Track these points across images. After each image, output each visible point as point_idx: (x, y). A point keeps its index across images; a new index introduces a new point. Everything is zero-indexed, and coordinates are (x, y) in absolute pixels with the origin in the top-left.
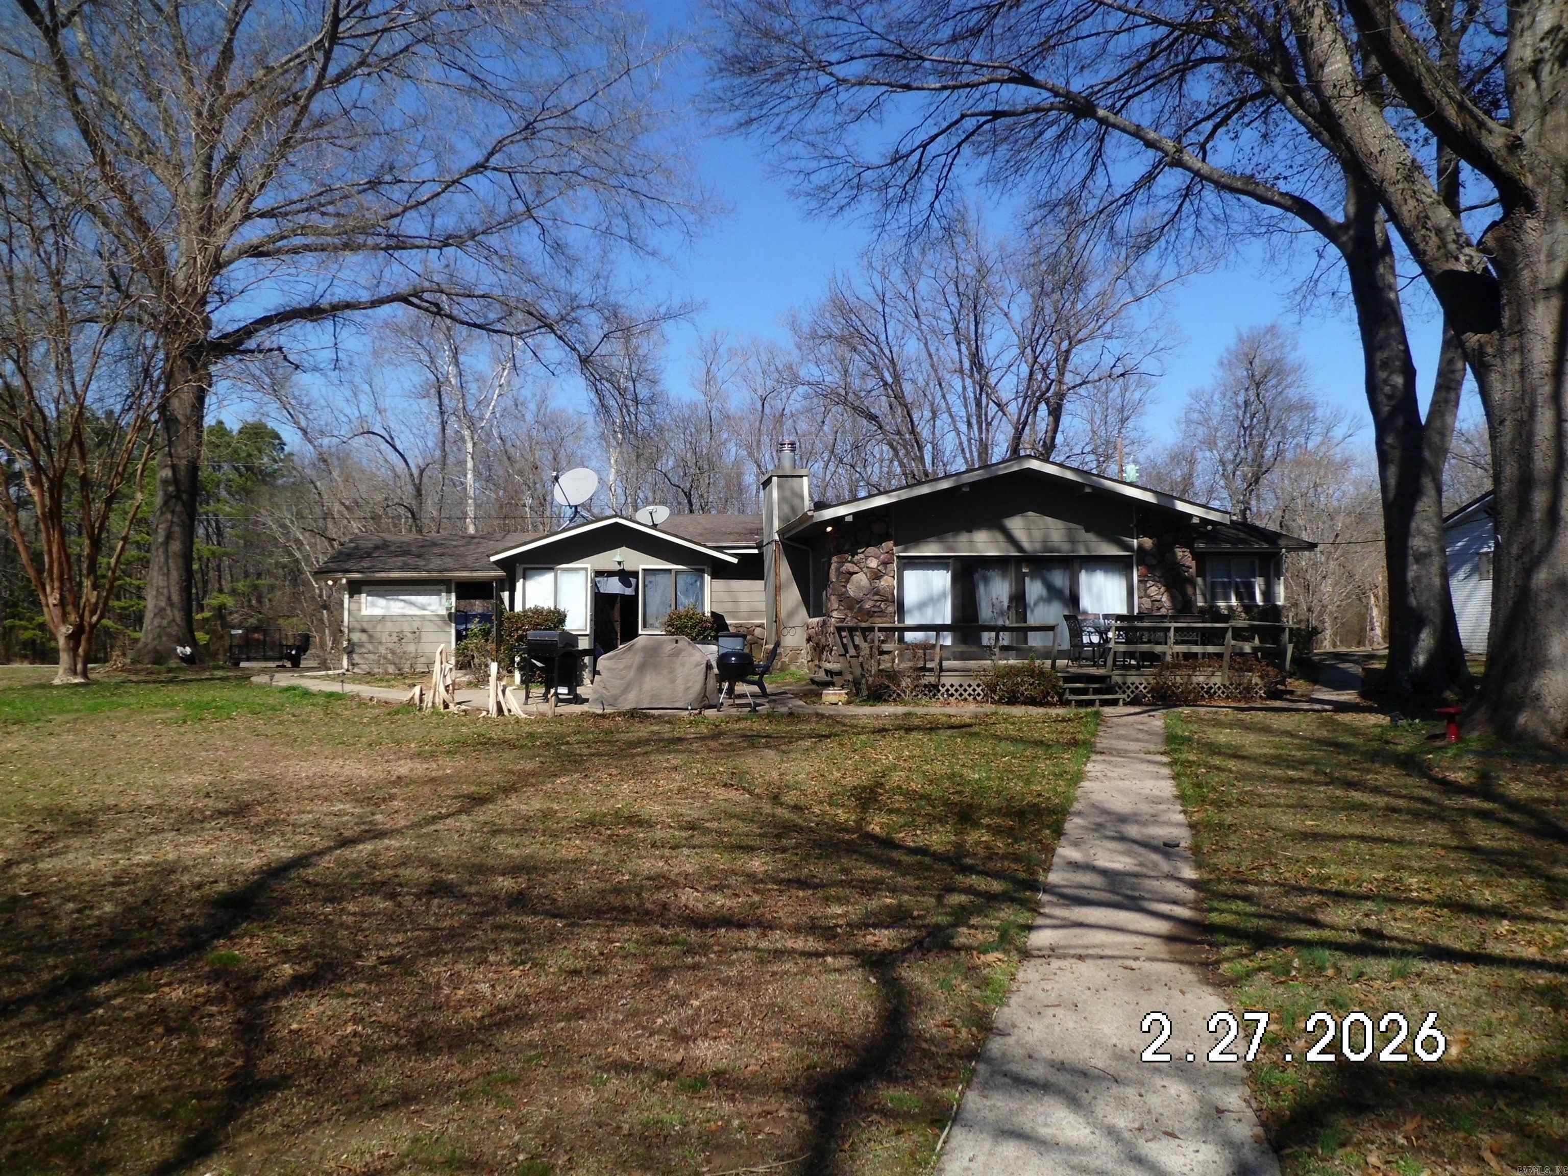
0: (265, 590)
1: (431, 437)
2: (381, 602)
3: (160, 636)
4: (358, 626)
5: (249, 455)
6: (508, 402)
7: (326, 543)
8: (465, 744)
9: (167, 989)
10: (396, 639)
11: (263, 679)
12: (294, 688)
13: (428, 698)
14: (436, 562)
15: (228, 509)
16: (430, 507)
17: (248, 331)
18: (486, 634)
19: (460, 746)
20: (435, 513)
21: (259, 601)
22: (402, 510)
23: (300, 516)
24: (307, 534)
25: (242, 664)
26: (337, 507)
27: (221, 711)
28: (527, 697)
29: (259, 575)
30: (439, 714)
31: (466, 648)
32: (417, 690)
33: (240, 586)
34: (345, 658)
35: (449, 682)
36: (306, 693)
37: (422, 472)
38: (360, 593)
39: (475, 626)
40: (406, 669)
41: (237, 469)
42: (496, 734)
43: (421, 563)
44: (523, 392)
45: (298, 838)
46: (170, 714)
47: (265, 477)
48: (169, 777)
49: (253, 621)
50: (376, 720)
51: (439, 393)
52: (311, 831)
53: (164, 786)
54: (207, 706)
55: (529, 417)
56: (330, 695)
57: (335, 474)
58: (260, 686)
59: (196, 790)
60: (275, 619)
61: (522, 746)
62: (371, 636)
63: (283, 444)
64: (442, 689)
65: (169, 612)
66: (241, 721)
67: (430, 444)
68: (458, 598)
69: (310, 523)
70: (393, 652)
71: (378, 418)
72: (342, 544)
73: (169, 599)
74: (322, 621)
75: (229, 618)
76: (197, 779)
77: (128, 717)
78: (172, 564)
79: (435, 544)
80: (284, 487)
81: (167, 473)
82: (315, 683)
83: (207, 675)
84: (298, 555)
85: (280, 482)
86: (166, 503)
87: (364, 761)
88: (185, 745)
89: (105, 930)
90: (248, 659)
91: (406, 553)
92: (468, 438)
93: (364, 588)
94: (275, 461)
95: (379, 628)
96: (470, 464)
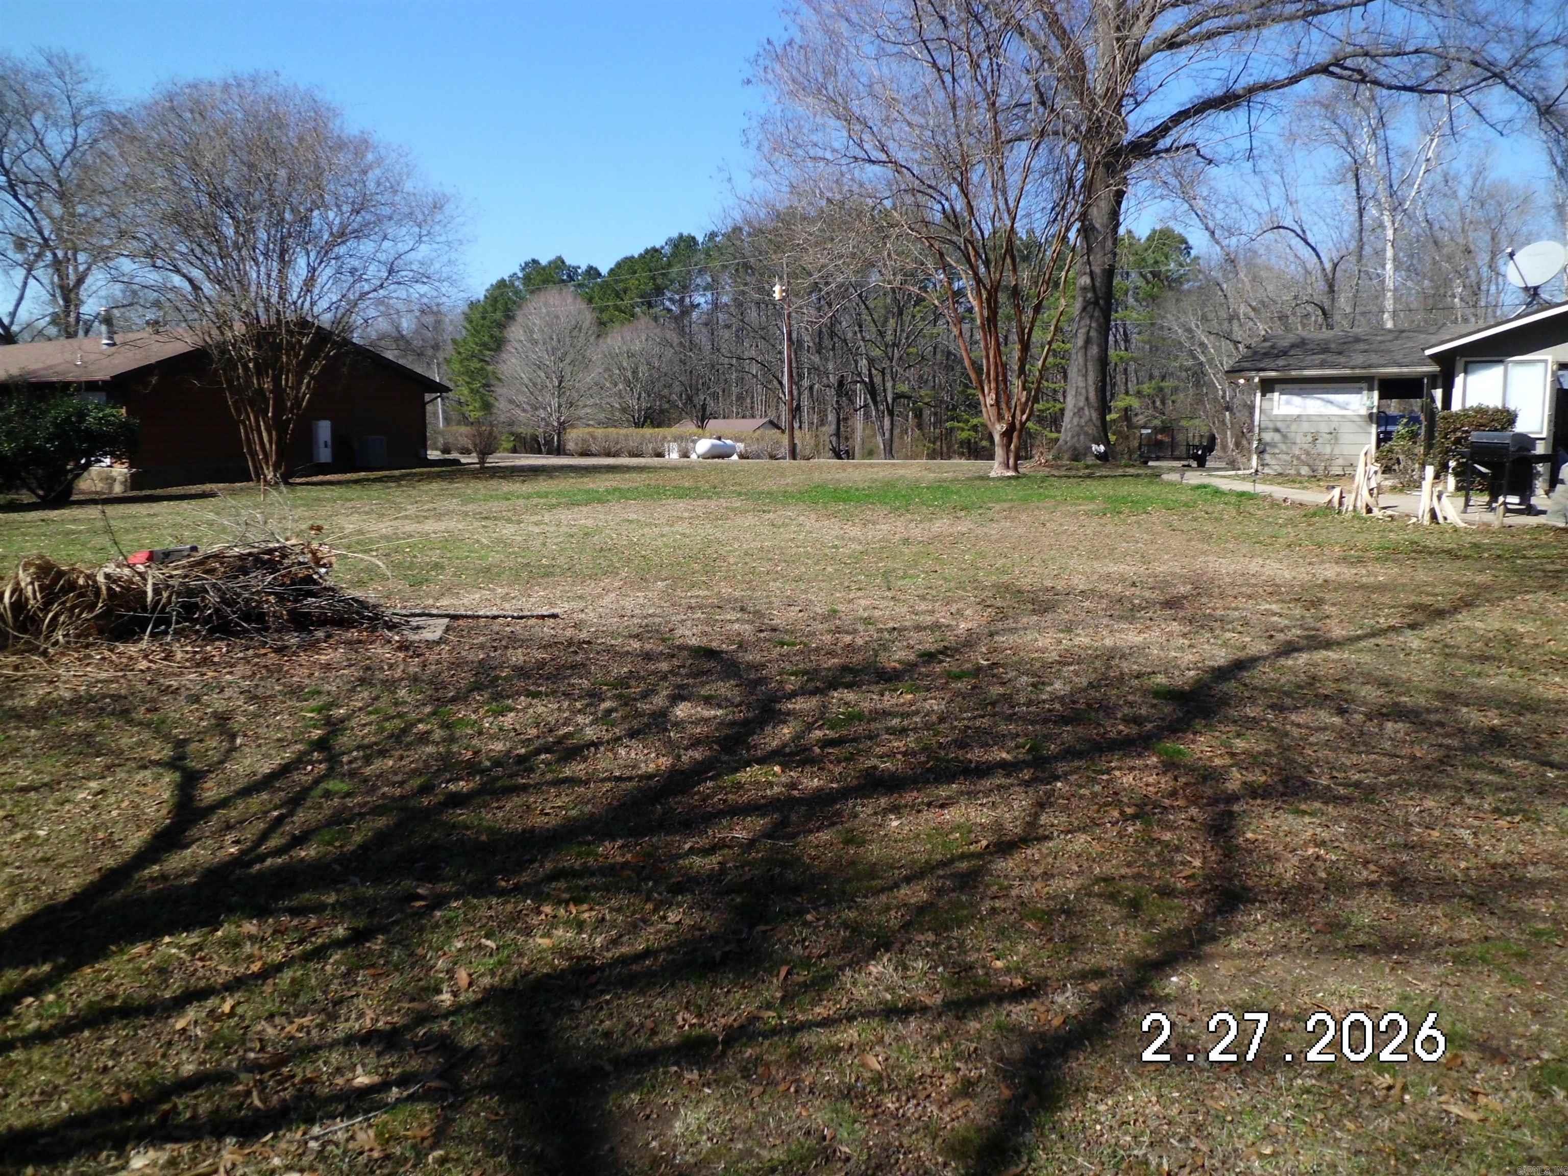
0: (1168, 391)
1: (1346, 228)
2: (1296, 400)
3: (1078, 435)
4: (1271, 425)
5: (1156, 262)
6: (1437, 177)
7: (1231, 346)
8: (1395, 550)
9: (1117, 773)
10: (1310, 439)
11: (1174, 477)
12: (1205, 487)
13: (1349, 501)
14: (1359, 359)
15: (1134, 315)
16: (1343, 302)
17: (1163, 130)
18: (1413, 436)
19: (1390, 553)
20: (1348, 310)
21: (1163, 402)
22: (1310, 308)
23: (1204, 318)
24: (1212, 337)
25: (1150, 463)
26: (1243, 309)
27: (1139, 505)
28: (1467, 504)
29: (1163, 378)
30: (1360, 518)
31: (1390, 451)
32: (1336, 493)
33: (1146, 388)
34: (1255, 457)
35: (1373, 484)
36: (1217, 492)
37: (1335, 266)
38: (1273, 391)
39: (1399, 429)
40: (1321, 471)
41: (1144, 277)
42: (1432, 542)
43: (1342, 360)
44: (1455, 164)
45: (1228, 635)
46: (1091, 507)
47: (1171, 283)
48: (1096, 565)
49: (1157, 422)
50: (1291, 521)
51: (1356, 176)
52: (1240, 628)
53: (1093, 573)
54: (1124, 500)
55: (1462, 193)
56: (1242, 494)
57: (1242, 275)
58: (1170, 484)
59: (1123, 579)
60: (1178, 420)
61: (1466, 557)
62: (1285, 437)
63: (1189, 248)
64: (1365, 493)
65: (1087, 412)
66: (1157, 516)
67: (1346, 235)
68: (1381, 397)
69: (1215, 326)
70: (1308, 453)
71: (1290, 210)
72: (1248, 347)
73: (1087, 399)
74: (1223, 422)
75: (1135, 420)
76: (1121, 568)
77: (1055, 507)
78: (1090, 367)
79: (1357, 340)
80: (1189, 291)
81: (1085, 280)
82: (1225, 481)
83: (1120, 472)
84: (1202, 358)
85: (1186, 287)
86: (1084, 309)
87: (1285, 562)
88: (1108, 536)
89: (1057, 706)
90: (1158, 459)
91: (1326, 350)
92: (1388, 224)
93: (1277, 386)
94: (1181, 265)
95: (1294, 427)
96: (1389, 253)
